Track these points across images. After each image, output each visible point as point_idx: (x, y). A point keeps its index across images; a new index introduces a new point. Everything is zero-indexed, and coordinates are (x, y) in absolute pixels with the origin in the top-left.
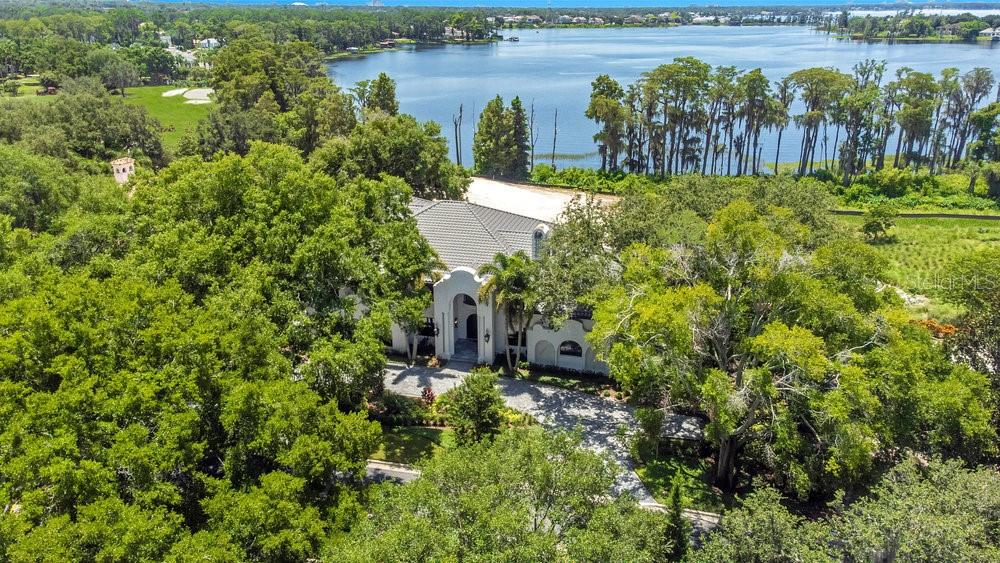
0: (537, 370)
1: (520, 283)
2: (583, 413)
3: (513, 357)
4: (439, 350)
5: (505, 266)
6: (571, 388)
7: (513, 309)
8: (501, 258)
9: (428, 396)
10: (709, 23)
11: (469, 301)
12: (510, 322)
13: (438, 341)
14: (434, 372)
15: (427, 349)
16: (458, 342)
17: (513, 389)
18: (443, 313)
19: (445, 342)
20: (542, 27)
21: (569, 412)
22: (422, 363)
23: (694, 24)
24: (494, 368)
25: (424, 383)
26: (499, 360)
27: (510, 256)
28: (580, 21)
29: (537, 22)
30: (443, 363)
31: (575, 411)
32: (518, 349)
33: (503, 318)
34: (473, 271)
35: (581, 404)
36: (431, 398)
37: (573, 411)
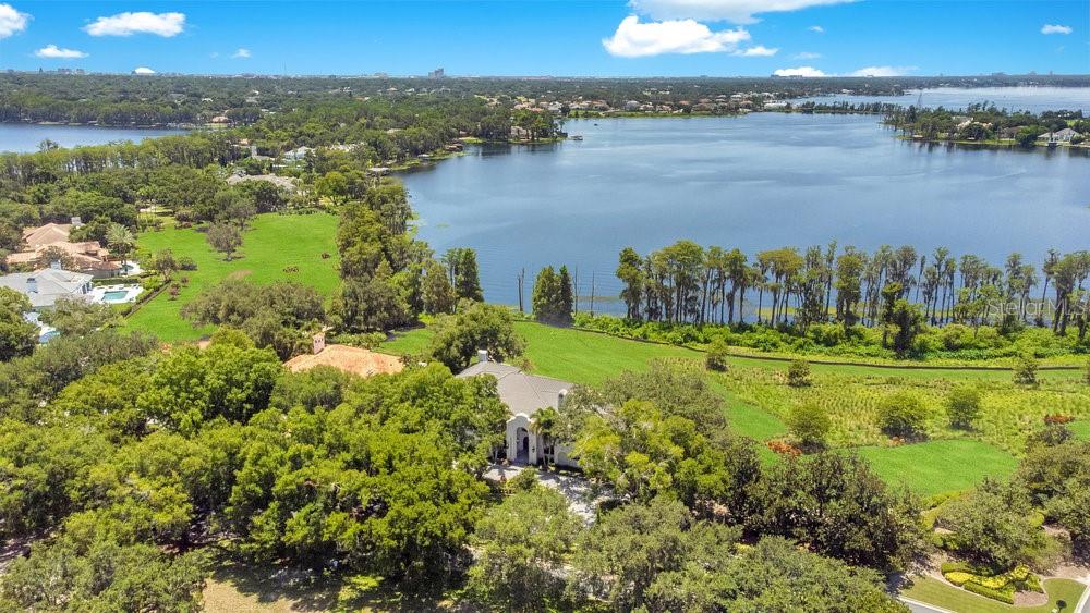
0: (559, 467)
1: (548, 424)
2: (579, 489)
3: (547, 460)
4: (508, 456)
5: (542, 414)
6: (575, 477)
7: (546, 437)
8: (540, 411)
10: (780, 109)
11: (524, 430)
12: (545, 443)
13: (508, 451)
14: (506, 468)
15: (502, 455)
16: (518, 452)
17: (546, 476)
18: (511, 437)
19: (512, 452)
20: (608, 116)
21: (572, 489)
22: (500, 463)
23: (765, 110)
24: (536, 466)
25: (501, 473)
26: (540, 462)
27: (544, 409)
28: (647, 109)
29: (603, 109)
30: (511, 463)
31: (575, 488)
32: (549, 456)
33: (541, 440)
34: (526, 416)
35: (579, 485)
36: (505, 480)
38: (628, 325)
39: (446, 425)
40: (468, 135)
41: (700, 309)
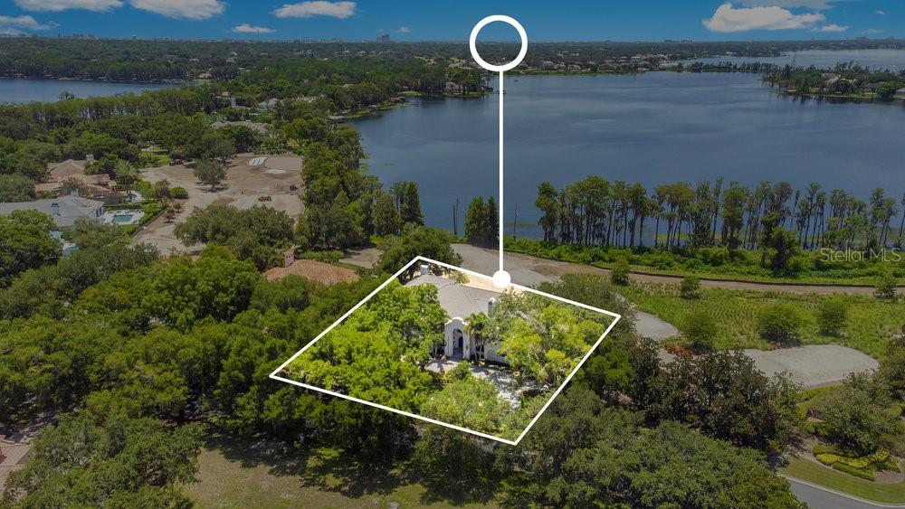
0: (488, 362)
1: (480, 326)
2: (505, 380)
3: (478, 356)
4: (446, 352)
5: (475, 318)
6: (502, 370)
7: (478, 337)
8: (473, 315)
9: (443, 372)
10: (673, 69)
11: (459, 331)
12: (477, 342)
13: (446, 348)
14: (444, 362)
15: (441, 351)
16: (454, 349)
17: (478, 369)
18: (448, 336)
19: (449, 349)
20: (527, 73)
21: (499, 380)
22: (439, 358)
23: (660, 70)
24: (469, 361)
25: (440, 366)
26: (472, 358)
27: (477, 314)
28: (560, 68)
29: (523, 68)
30: (448, 358)
32: (480, 353)
33: (474, 339)
34: (461, 319)
35: (504, 377)
37: (501, 379)
38: (545, 246)
39: (395, 326)
40: (410, 90)
41: (606, 234)
